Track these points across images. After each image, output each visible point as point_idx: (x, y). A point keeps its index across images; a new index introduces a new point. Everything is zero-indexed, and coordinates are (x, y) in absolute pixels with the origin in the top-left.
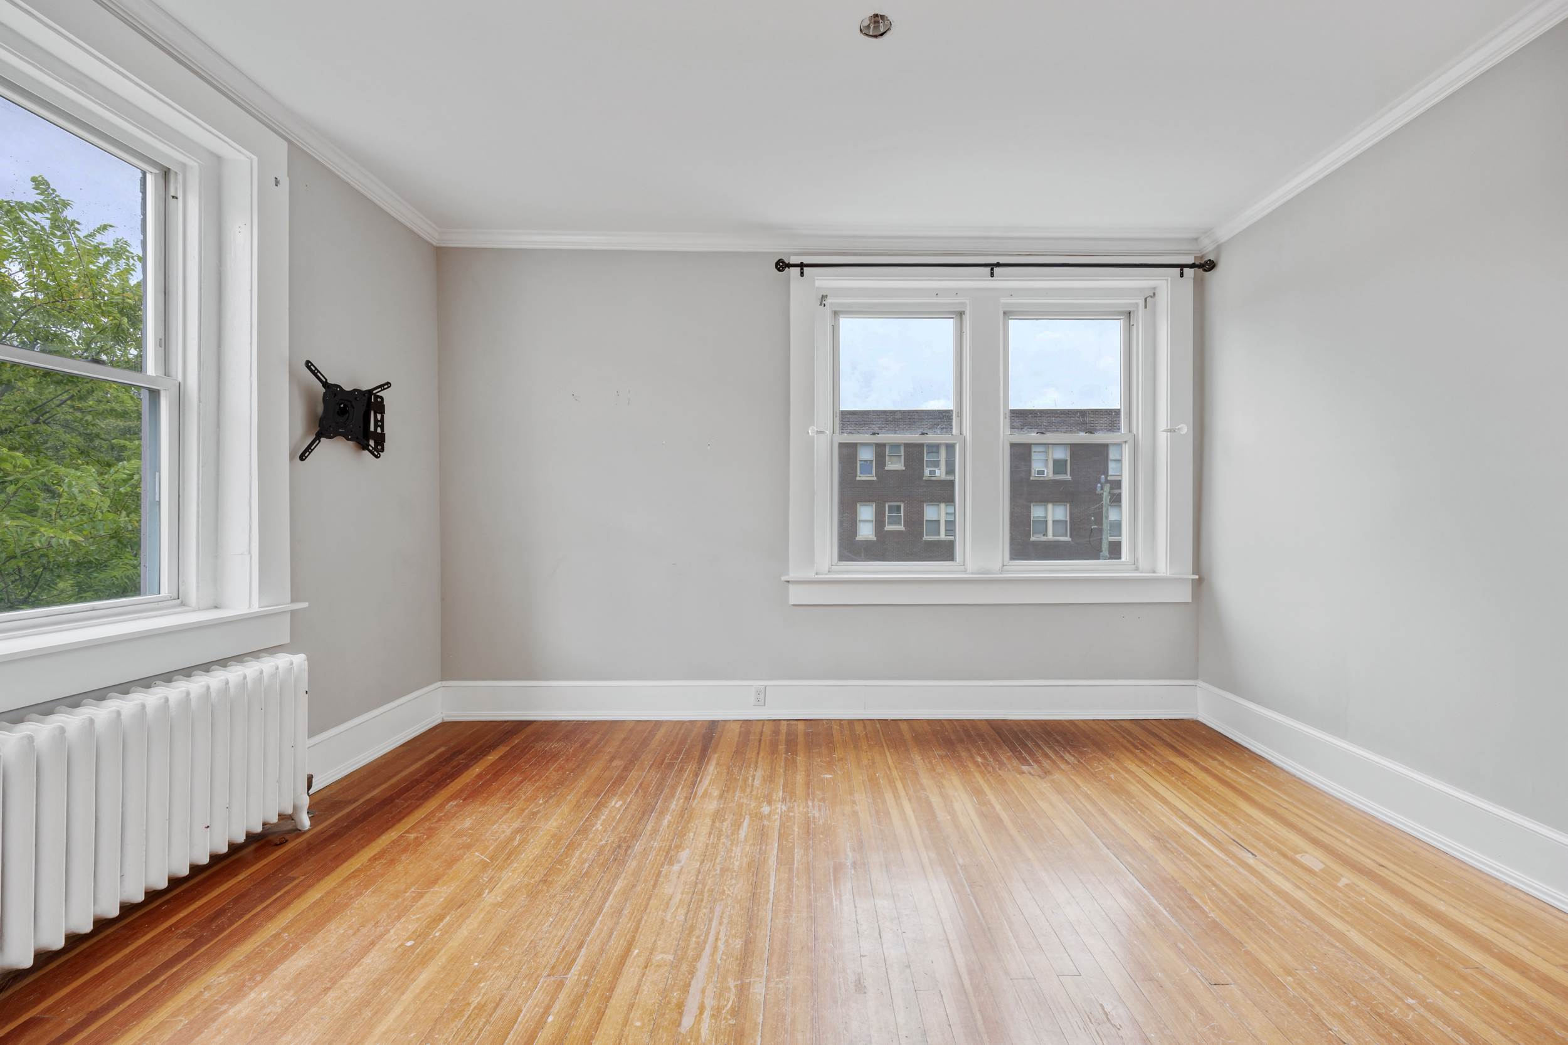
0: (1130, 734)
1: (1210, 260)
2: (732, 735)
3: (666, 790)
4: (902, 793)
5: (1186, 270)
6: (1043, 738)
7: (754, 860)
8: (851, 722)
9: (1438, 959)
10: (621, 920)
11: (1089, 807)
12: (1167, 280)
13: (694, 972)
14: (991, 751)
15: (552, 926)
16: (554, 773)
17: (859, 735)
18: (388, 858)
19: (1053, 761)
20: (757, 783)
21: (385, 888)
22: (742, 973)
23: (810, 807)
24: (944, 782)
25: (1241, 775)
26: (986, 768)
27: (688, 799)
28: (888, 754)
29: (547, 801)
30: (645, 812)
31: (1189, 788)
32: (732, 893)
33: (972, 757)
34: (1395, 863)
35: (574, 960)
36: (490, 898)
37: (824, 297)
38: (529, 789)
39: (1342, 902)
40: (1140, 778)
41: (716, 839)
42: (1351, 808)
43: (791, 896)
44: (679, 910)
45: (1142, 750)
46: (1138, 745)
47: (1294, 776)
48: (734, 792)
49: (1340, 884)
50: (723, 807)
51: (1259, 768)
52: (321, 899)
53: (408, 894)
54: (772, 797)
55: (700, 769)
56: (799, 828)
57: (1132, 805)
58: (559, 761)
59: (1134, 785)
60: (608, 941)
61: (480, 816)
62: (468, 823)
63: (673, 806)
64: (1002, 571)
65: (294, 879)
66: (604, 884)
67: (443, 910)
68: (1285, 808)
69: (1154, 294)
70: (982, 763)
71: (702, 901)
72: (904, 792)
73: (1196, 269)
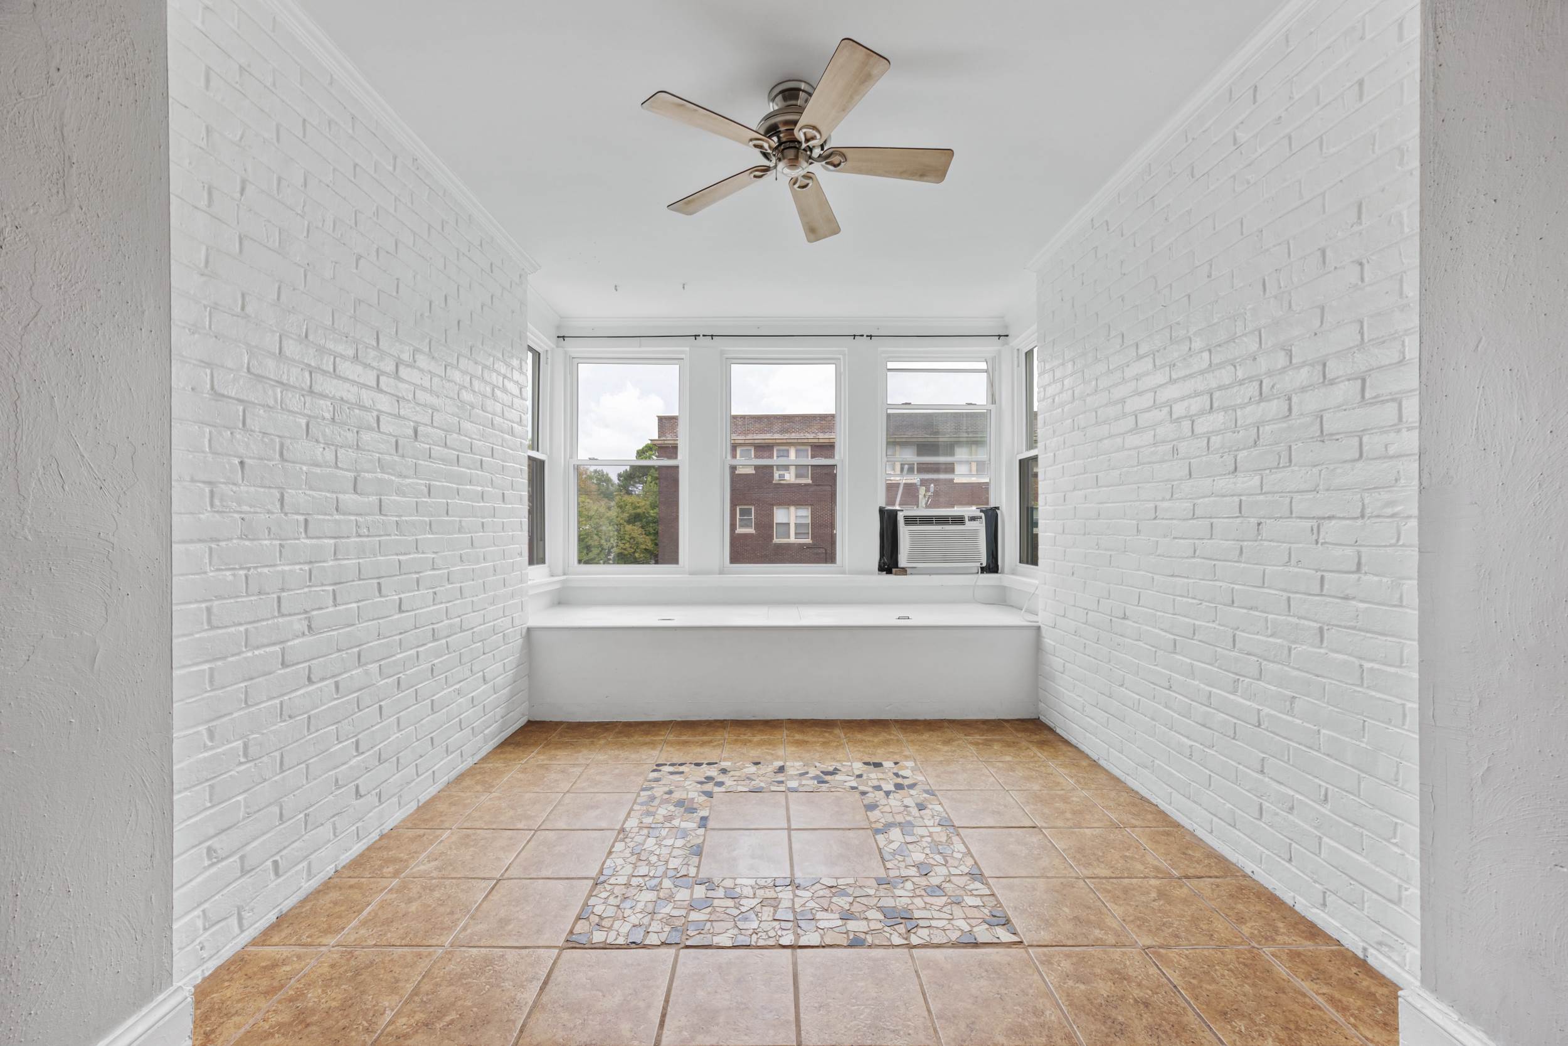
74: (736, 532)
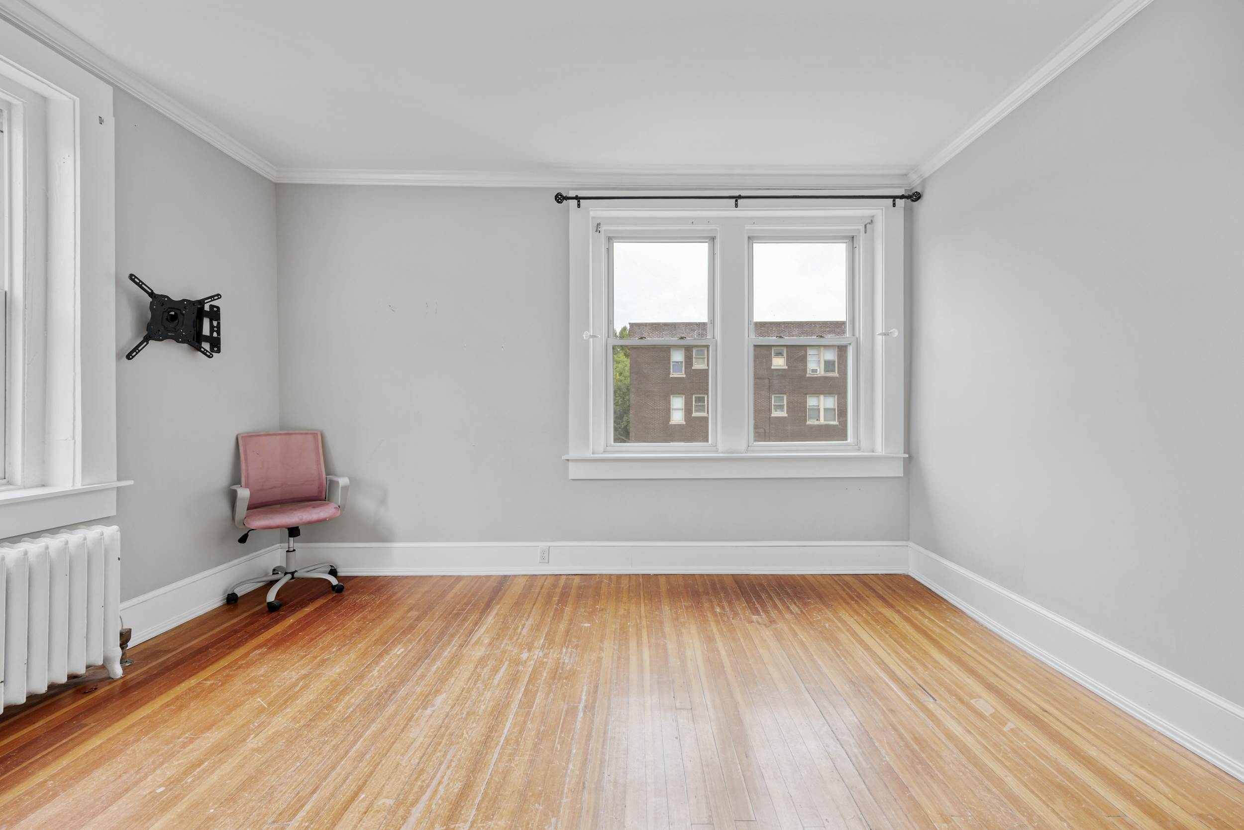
0: (850, 587)
1: (916, 192)
2: (517, 589)
3: (445, 639)
4: (645, 640)
5: (897, 200)
6: (776, 590)
7: (499, 704)
8: (619, 577)
9: (1084, 806)
10: (360, 765)
11: (801, 654)
12: (882, 209)
13: (407, 817)
14: (730, 603)
15: (297, 771)
16: (355, 623)
17: (623, 588)
18: (179, 705)
19: (780, 612)
20: (525, 631)
21: (163, 733)
22: (450, 819)
23: (564, 653)
24: (684, 631)
25: (937, 624)
26: (721, 618)
27: (461, 646)
28: (642, 605)
29: (340, 649)
30: (420, 659)
31: (890, 636)
32: (469, 736)
33: (713, 608)
34: (1057, 709)
35: (303, 806)
36: (253, 743)
37: (599, 225)
38: (328, 638)
39: (1005, 747)
40: (850, 627)
41: (472, 685)
42: (1026, 655)
43: (520, 739)
44: (417, 753)
45: (857, 601)
46: (855, 597)
47: (982, 625)
48: (503, 639)
49: (1005, 729)
50: (489, 654)
51: (953, 618)
52: (100, 746)
53: (180, 740)
54: (533, 644)
55: (480, 618)
56: (548, 673)
57: (838, 652)
58: (363, 613)
59: (844, 633)
60: (341, 786)
61: (276, 663)
62: (262, 671)
63: (446, 653)
64: (747, 451)
65: (85, 725)
66: (359, 728)
67: (205, 756)
68: (969, 655)
69: (872, 221)
70: (719, 613)
71: (440, 744)
72: (647, 639)
73: (906, 199)
74: (693, 415)
